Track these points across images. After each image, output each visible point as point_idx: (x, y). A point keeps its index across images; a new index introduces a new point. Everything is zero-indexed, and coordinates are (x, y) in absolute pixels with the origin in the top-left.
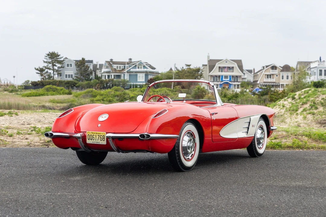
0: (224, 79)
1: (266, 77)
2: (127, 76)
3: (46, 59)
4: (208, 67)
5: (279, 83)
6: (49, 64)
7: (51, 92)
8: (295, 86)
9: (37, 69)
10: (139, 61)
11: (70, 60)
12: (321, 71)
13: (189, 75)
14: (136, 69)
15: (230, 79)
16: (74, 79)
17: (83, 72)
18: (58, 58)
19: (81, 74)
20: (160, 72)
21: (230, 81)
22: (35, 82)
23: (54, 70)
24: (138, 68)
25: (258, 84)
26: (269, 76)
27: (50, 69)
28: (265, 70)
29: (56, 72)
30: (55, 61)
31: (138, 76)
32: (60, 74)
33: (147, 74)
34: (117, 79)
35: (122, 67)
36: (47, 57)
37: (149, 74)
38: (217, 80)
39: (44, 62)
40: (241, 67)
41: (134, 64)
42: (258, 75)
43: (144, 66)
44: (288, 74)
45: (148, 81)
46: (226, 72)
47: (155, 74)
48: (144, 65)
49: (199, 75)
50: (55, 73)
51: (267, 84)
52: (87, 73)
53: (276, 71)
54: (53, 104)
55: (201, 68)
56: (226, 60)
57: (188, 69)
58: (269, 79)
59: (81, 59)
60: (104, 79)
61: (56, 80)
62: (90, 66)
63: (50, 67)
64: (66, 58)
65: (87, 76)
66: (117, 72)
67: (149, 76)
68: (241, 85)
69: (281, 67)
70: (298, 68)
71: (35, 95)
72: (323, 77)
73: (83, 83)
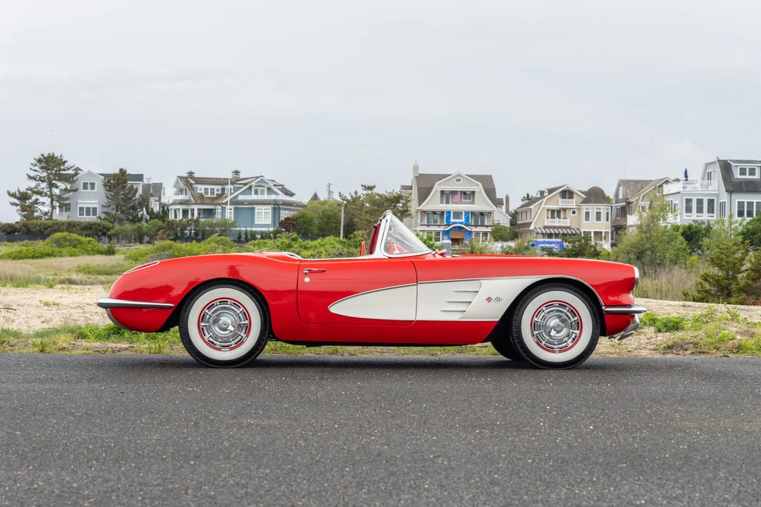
0: (452, 220)
1: (550, 217)
2: (229, 212)
3: (35, 170)
4: (415, 192)
5: (578, 229)
6: (40, 182)
7: (68, 248)
8: (643, 235)
9: (13, 195)
10: (257, 177)
11: (90, 174)
12: (689, 202)
13: (375, 210)
14: (251, 194)
15: (467, 219)
16: (101, 219)
17: (122, 203)
18: (62, 170)
19: (118, 207)
20: (304, 202)
21: (466, 225)
22: (10, 226)
23: (51, 196)
24: (256, 193)
25: (531, 231)
26: (555, 213)
27: (40, 193)
28: (546, 198)
29: (57, 201)
30: (56, 175)
31: (256, 211)
32: (65, 207)
33: (277, 206)
34: (206, 220)
35: (218, 190)
36: (35, 165)
37: (281, 206)
38: (436, 221)
39: (30, 177)
40: (490, 192)
41: (246, 184)
43: (269, 189)
44: (600, 209)
45: (280, 224)
46: (457, 203)
47: (296, 206)
48: (269, 186)
49: (399, 209)
50: (54, 204)
51: (552, 231)
52: (132, 204)
53: (572, 202)
54: (90, 276)
55: (403, 194)
56: (459, 175)
57: (367, 195)
58: (556, 219)
59: (117, 172)
60: (174, 218)
61: (58, 221)
62: (138, 189)
63: (43, 189)
64: (78, 169)
65: (131, 211)
66: (206, 202)
67: (282, 211)
68: (493, 233)
69: (583, 193)
70: (621, 197)
71: (30, 255)
72: (694, 216)
73: (124, 227)
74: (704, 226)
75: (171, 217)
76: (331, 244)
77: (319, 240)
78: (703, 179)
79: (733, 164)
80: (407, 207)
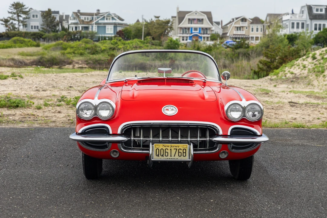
0: (193, 31)
1: (236, 29)
2: (95, 28)
3: (11, 9)
4: (177, 19)
5: (248, 36)
6: (14, 14)
7: (18, 44)
9: (2, 20)
10: (107, 13)
11: (36, 11)
12: (293, 24)
13: (159, 27)
14: (104, 20)
15: (200, 31)
16: (40, 31)
17: (49, 24)
18: (23, 9)
19: (48, 26)
20: (128, 24)
21: (199, 34)
23: (19, 21)
24: (107, 19)
25: (228, 36)
26: (238, 28)
27: (14, 20)
28: (235, 22)
30: (20, 11)
31: (107, 27)
32: (25, 26)
33: (115, 25)
34: (85, 31)
35: (90, 18)
36: (11, 7)
37: (118, 25)
38: (186, 32)
39: (9, 12)
40: (210, 19)
41: (102, 16)
42: (228, 27)
43: (112, 18)
44: (258, 26)
45: (117, 33)
46: (195, 24)
47: (124, 25)
48: (112, 16)
49: (169, 27)
50: (20, 24)
51: (237, 36)
52: (54, 24)
53: (246, 24)
54: (23, 57)
55: (171, 20)
56: (196, 12)
57: (156, 20)
58: (239, 31)
59: (47, 10)
60: (71, 30)
61: (21, 31)
62: (57, 18)
63: (15, 17)
64: (31, 9)
65: (54, 27)
66: (85, 23)
67: (118, 28)
68: (211, 37)
69: (251, 19)
70: (268, 21)
71: (2, 47)
72: (295, 30)
73: (49, 34)
74: (298, 35)
75: (70, 30)
76: (136, 42)
77: (131, 41)
78: (300, 13)
79: (313, 7)
80: (172, 26)
